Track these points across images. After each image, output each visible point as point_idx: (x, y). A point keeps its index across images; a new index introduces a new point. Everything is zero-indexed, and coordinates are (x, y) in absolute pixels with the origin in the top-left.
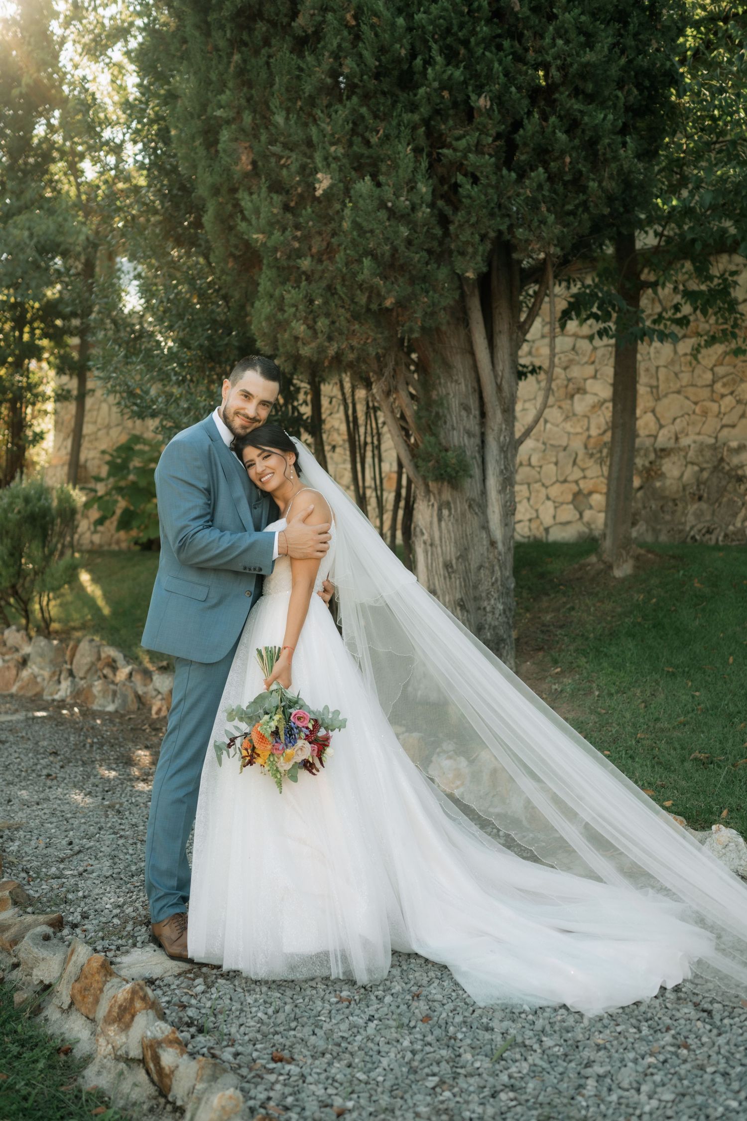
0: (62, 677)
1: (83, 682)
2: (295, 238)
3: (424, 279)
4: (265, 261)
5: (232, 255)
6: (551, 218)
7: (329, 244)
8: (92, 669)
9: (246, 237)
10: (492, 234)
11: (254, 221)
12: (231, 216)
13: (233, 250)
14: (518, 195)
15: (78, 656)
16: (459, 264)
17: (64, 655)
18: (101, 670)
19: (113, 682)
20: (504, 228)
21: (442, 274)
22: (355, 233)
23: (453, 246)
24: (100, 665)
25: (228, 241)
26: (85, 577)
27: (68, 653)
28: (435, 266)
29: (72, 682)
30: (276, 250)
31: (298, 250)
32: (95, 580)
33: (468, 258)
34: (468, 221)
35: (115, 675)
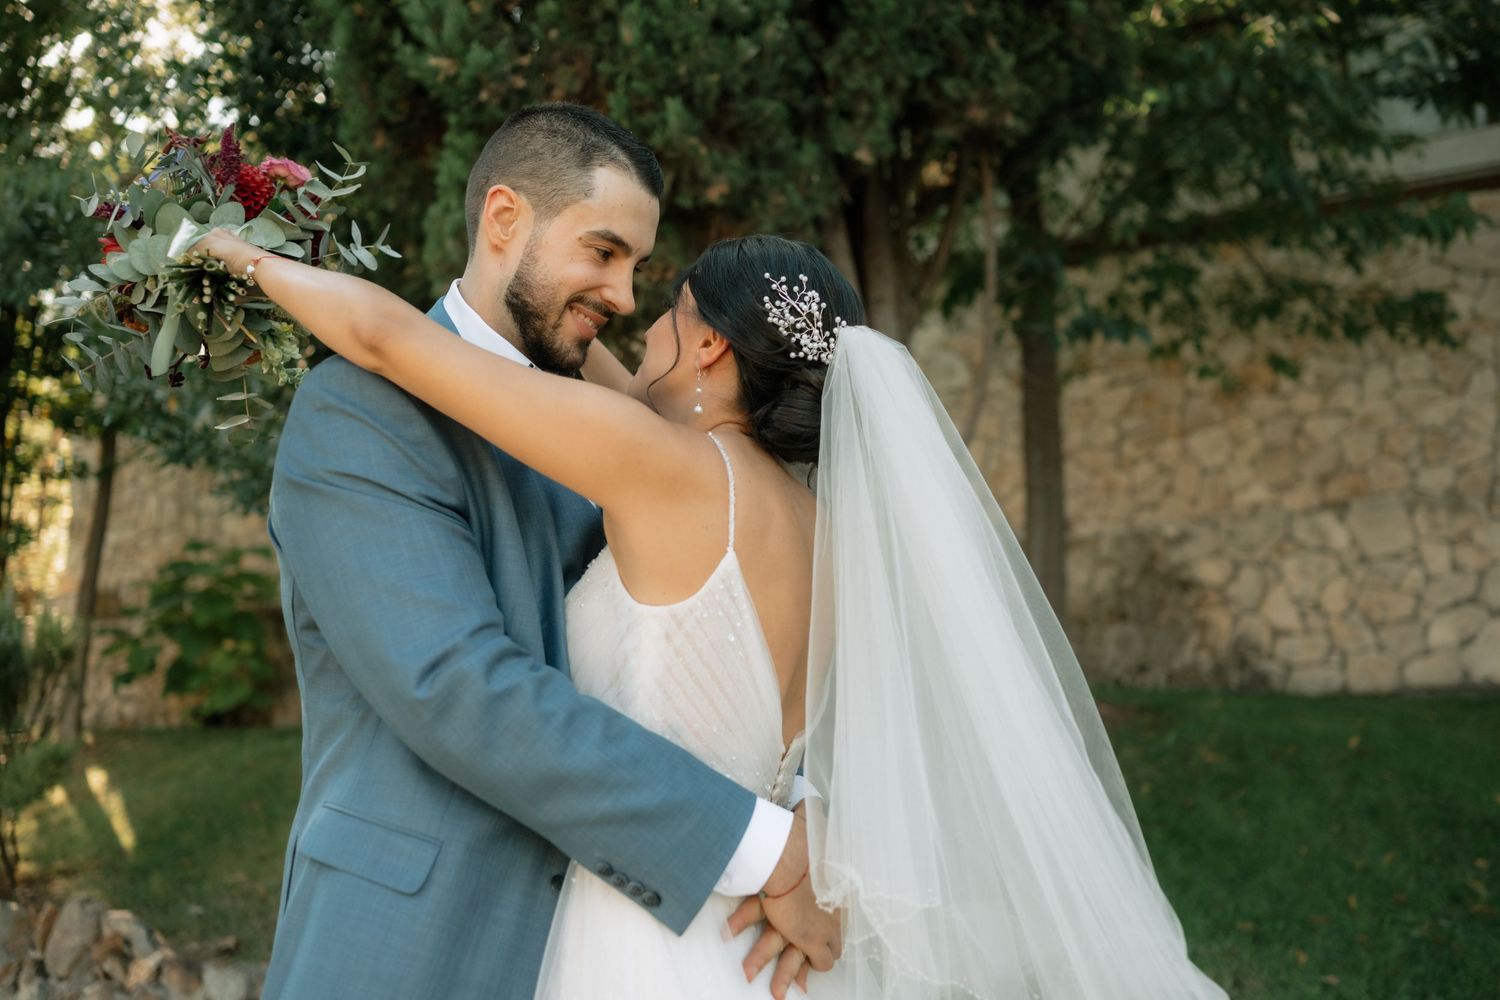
0: (24, 976)
1: (63, 988)
2: (517, 70)
3: (776, 161)
4: (452, 119)
5: (384, 124)
6: (1008, 61)
7: (591, 81)
8: (82, 961)
9: (413, 73)
10: (903, 83)
11: (428, 37)
12: (383, 45)
13: (383, 110)
14: (947, 14)
15: (56, 934)
16: (843, 137)
17: (31, 928)
18: (99, 963)
19: (123, 989)
20: (922, 71)
21: (809, 154)
22: (650, 48)
23: (829, 102)
24: (97, 952)
25: (374, 93)
26: (97, 779)
27: (39, 928)
28: (793, 140)
29: (42, 988)
30: (477, 84)
31: (523, 94)
32: (114, 783)
33: (859, 122)
34: (859, 53)
35: (126, 971)
